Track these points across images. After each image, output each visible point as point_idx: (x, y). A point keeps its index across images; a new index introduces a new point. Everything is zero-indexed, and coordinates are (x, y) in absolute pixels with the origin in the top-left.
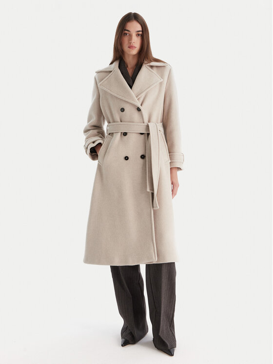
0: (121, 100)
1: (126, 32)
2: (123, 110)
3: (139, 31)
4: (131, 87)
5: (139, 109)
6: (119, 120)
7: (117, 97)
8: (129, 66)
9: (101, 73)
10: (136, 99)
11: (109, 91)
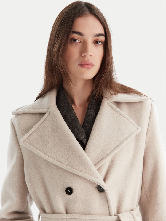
0: (66, 171)
1: (75, 36)
2: (69, 191)
3: (100, 35)
4: (84, 146)
5: (100, 189)
6: (63, 210)
7: (57, 166)
8: (77, 101)
9: (25, 117)
10: (95, 169)
11: (42, 155)
